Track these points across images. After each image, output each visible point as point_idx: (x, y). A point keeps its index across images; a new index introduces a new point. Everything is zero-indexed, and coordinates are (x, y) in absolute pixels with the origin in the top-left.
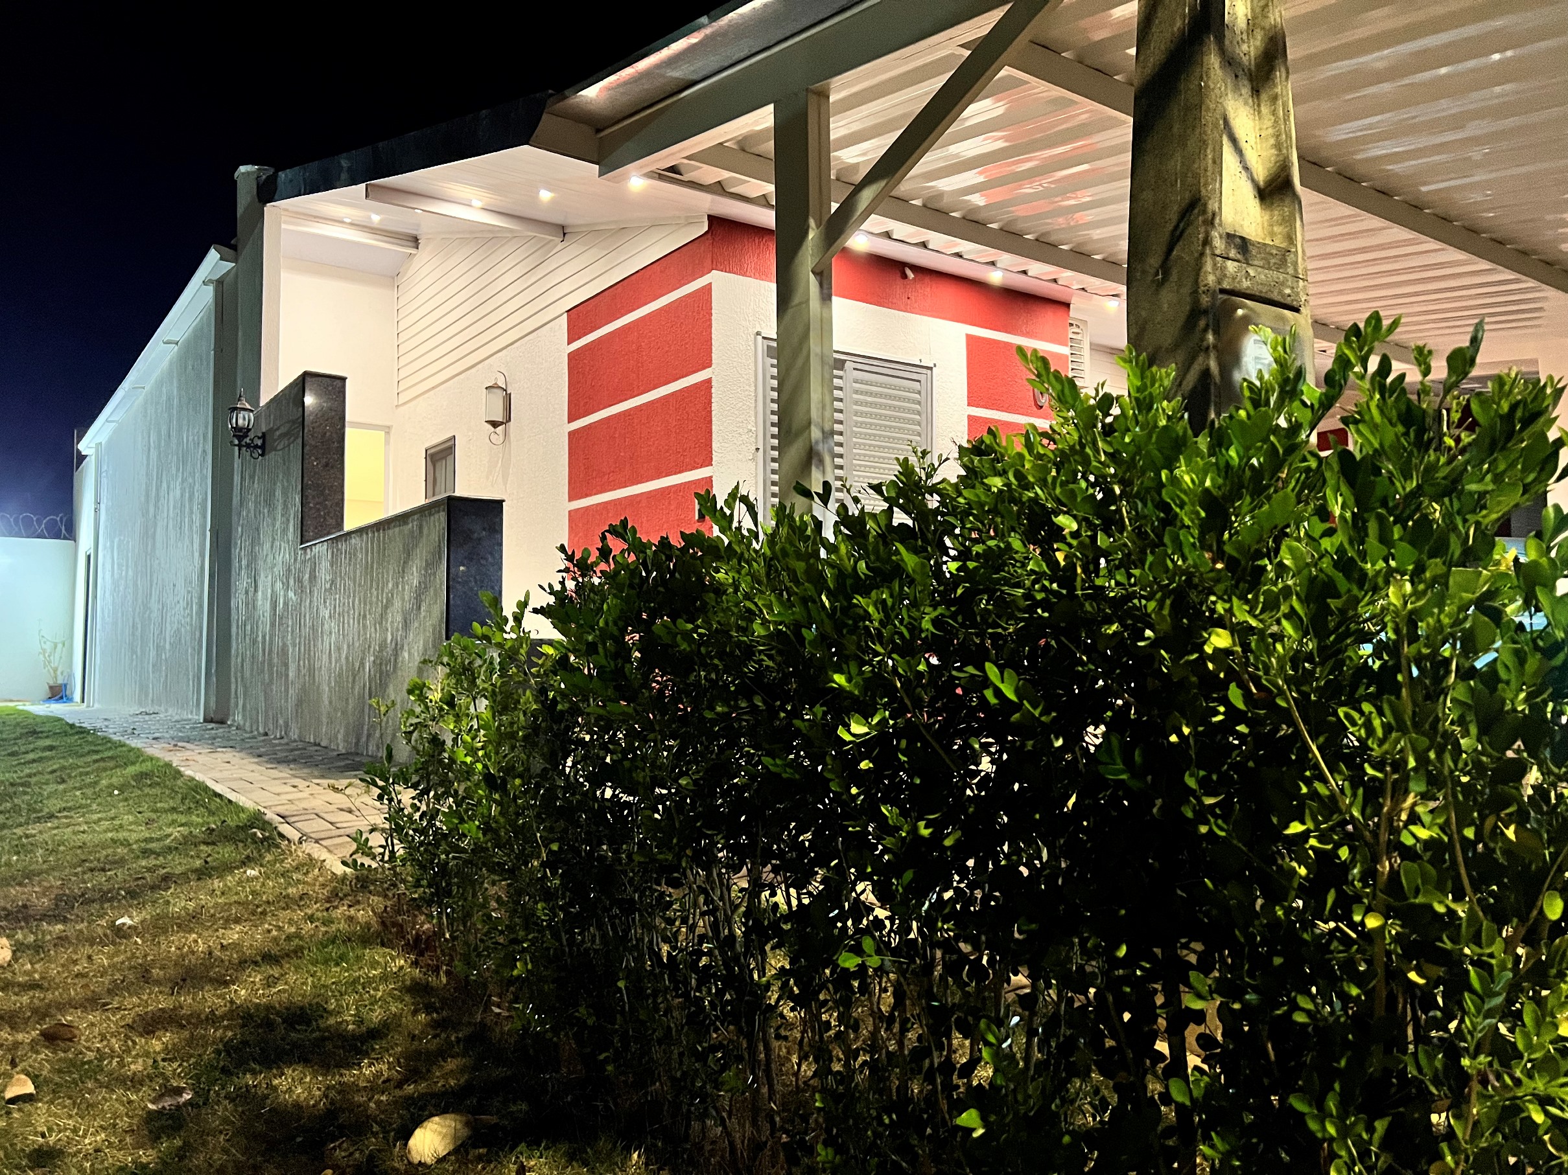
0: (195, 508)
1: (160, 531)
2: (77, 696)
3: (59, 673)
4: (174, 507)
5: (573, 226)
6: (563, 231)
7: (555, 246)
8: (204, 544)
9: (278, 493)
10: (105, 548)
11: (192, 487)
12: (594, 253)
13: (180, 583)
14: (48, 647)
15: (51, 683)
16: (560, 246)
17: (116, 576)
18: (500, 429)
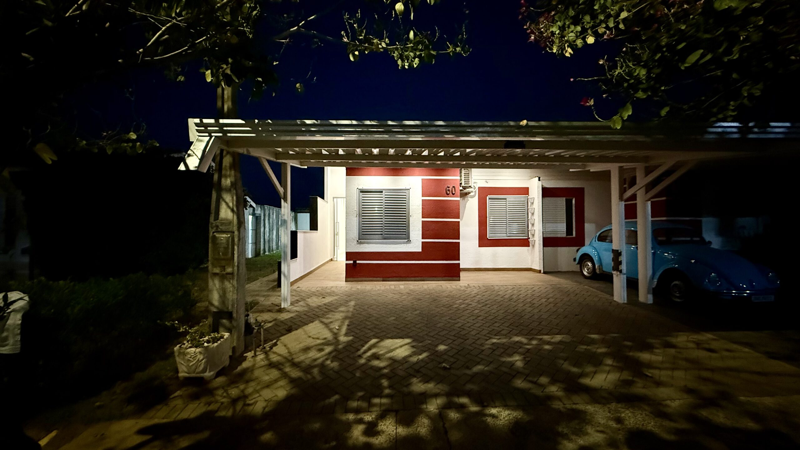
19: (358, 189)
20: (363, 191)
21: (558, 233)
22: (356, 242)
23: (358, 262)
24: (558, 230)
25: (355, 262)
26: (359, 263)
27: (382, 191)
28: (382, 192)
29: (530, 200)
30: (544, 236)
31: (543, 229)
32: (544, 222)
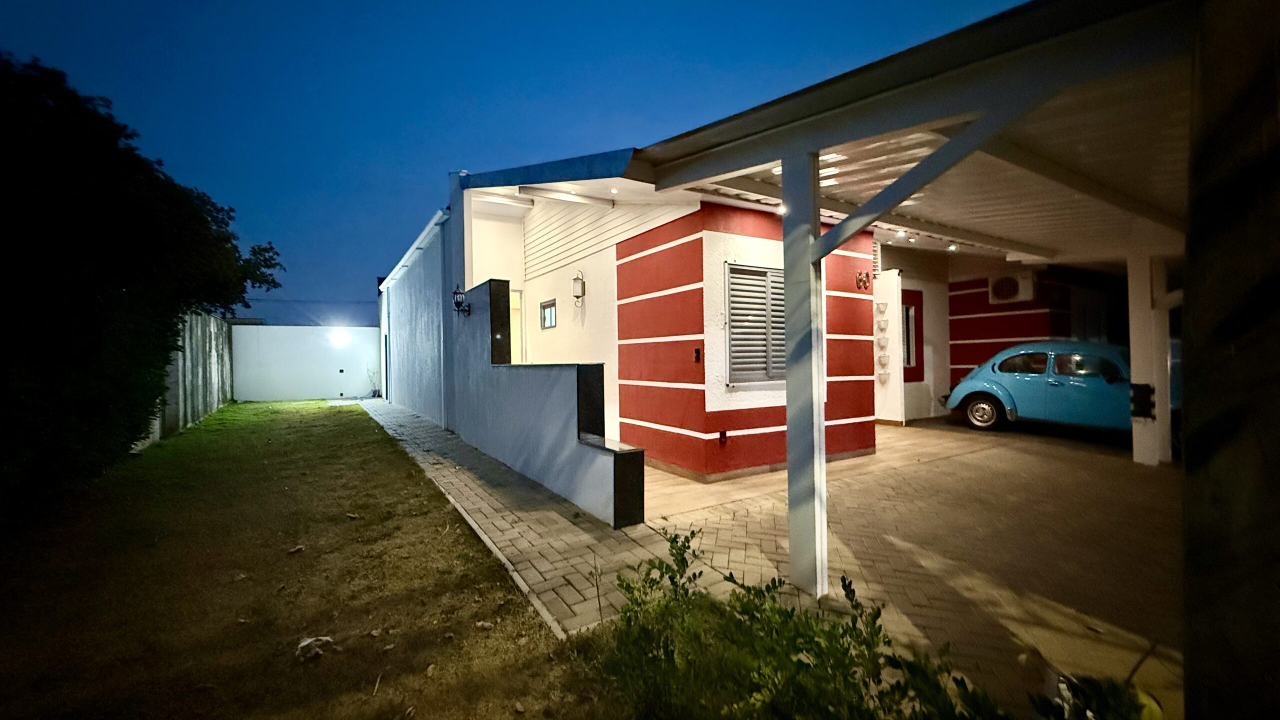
0: (435, 328)
1: (418, 334)
2: (384, 396)
3: (376, 385)
4: (425, 325)
5: (618, 201)
6: (613, 203)
7: (609, 210)
8: (440, 346)
9: (478, 335)
10: (393, 334)
11: (432, 317)
12: (631, 215)
13: (429, 361)
14: (371, 374)
15: (373, 389)
16: (611, 210)
17: (399, 348)
18: (580, 299)
19: (726, 264)
20: (735, 270)
22: (724, 388)
23: (729, 434)
25: (723, 434)
26: (730, 437)
27: (766, 273)
28: (764, 274)
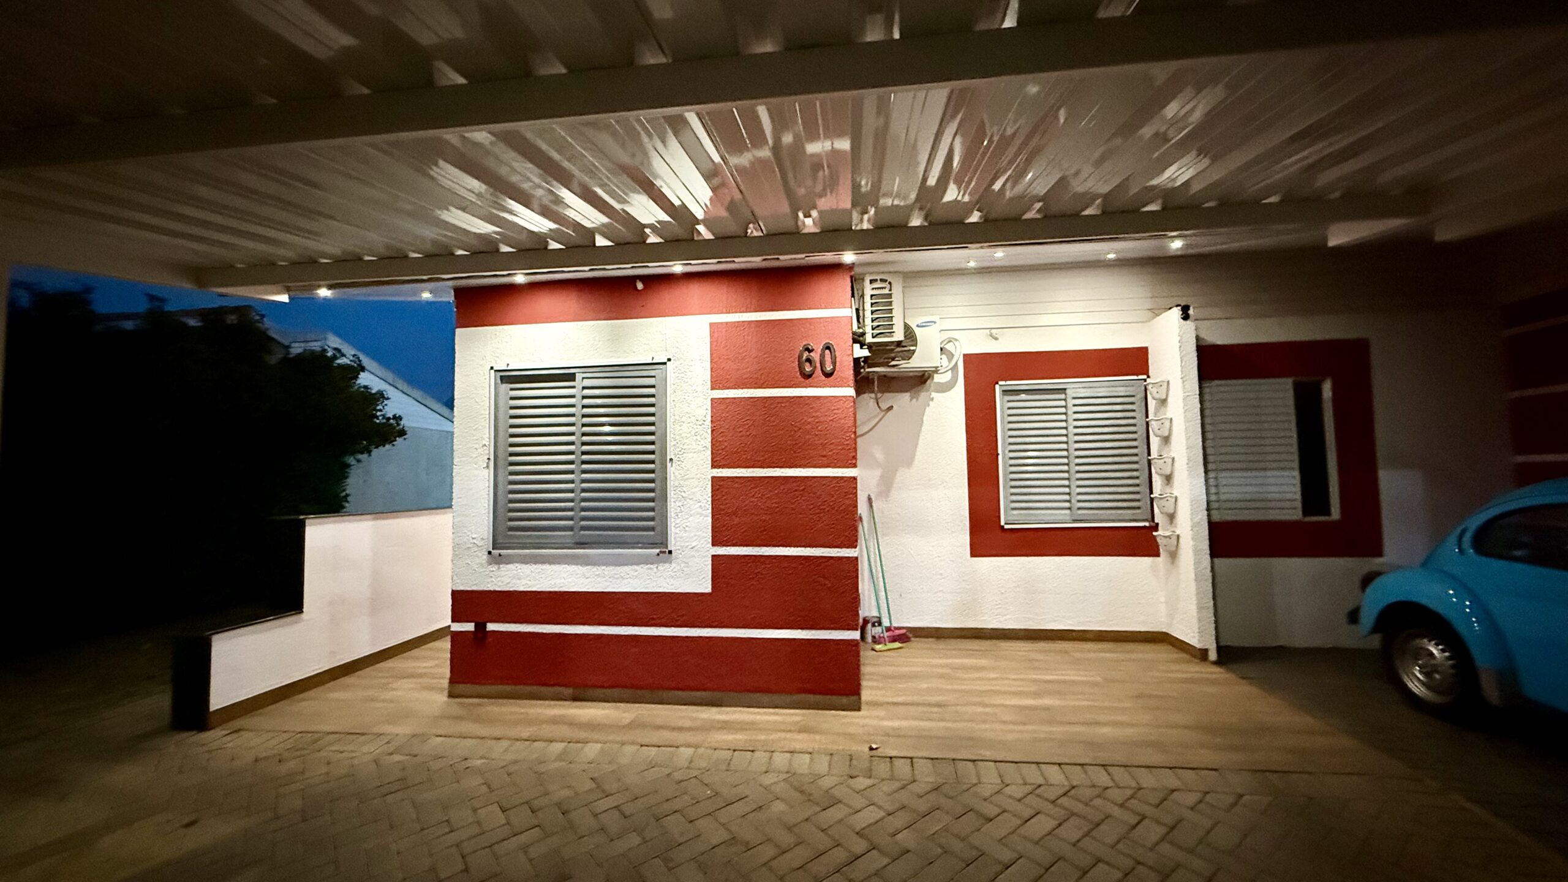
19: (492, 371)
20: (508, 378)
21: (1272, 505)
22: (485, 556)
23: (491, 627)
24: (1270, 496)
25: (480, 627)
26: (494, 632)
27: (573, 375)
28: (571, 377)
29: (1154, 391)
30: (1217, 517)
31: (1208, 494)
32: (1210, 466)
